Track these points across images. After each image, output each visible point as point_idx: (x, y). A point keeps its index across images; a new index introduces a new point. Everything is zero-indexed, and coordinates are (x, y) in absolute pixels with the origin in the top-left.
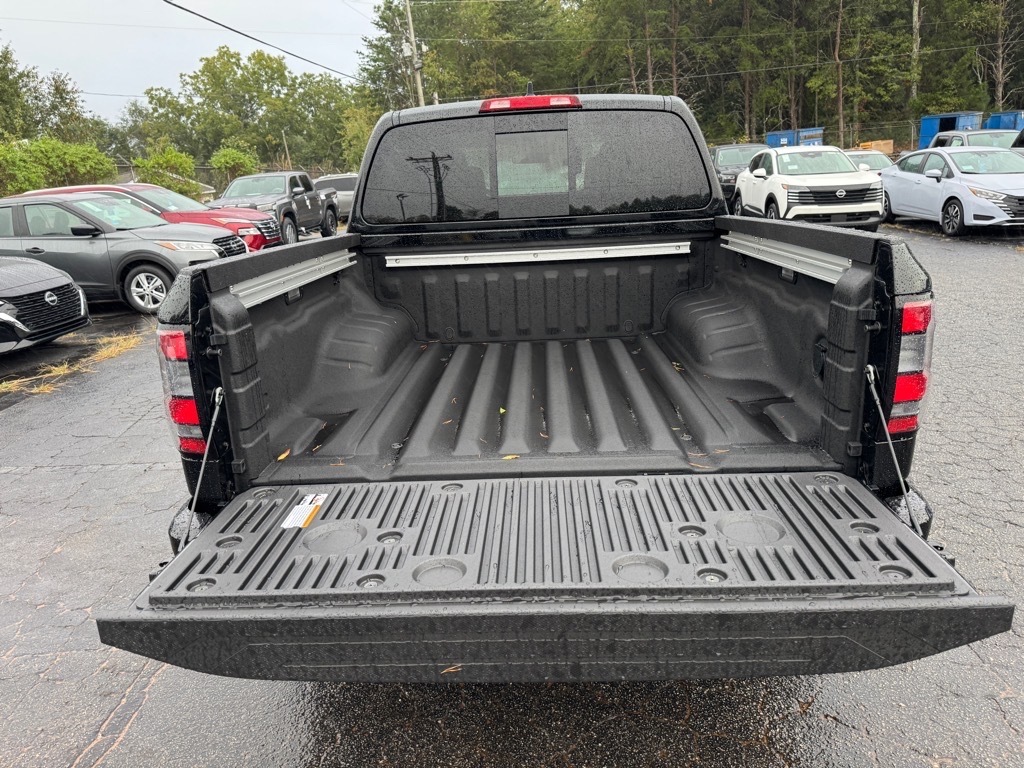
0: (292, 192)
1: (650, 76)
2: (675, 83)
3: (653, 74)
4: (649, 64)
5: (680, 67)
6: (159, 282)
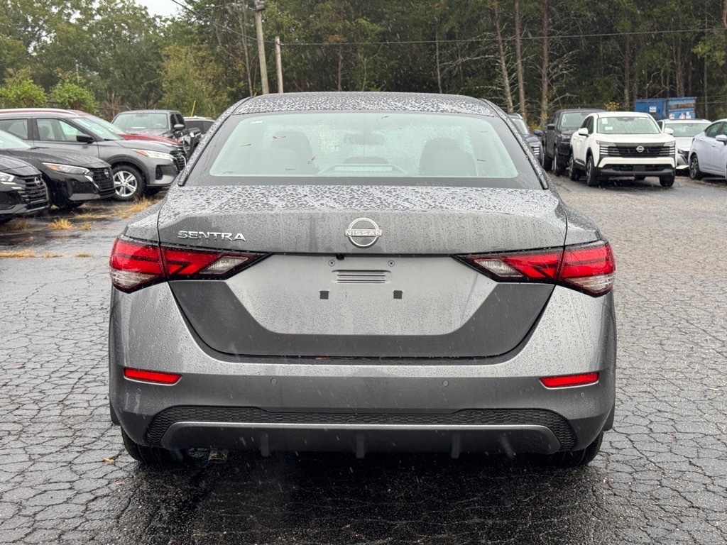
0: (173, 128)
2: (546, 42)
3: (522, 29)
4: (517, 18)
6: (133, 178)
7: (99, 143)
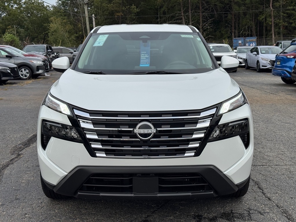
0: (47, 51)
1: (190, 11)
2: (201, 15)
3: (192, 10)
4: (190, 6)
5: (203, 8)
6: (28, 71)
7: (14, 58)
